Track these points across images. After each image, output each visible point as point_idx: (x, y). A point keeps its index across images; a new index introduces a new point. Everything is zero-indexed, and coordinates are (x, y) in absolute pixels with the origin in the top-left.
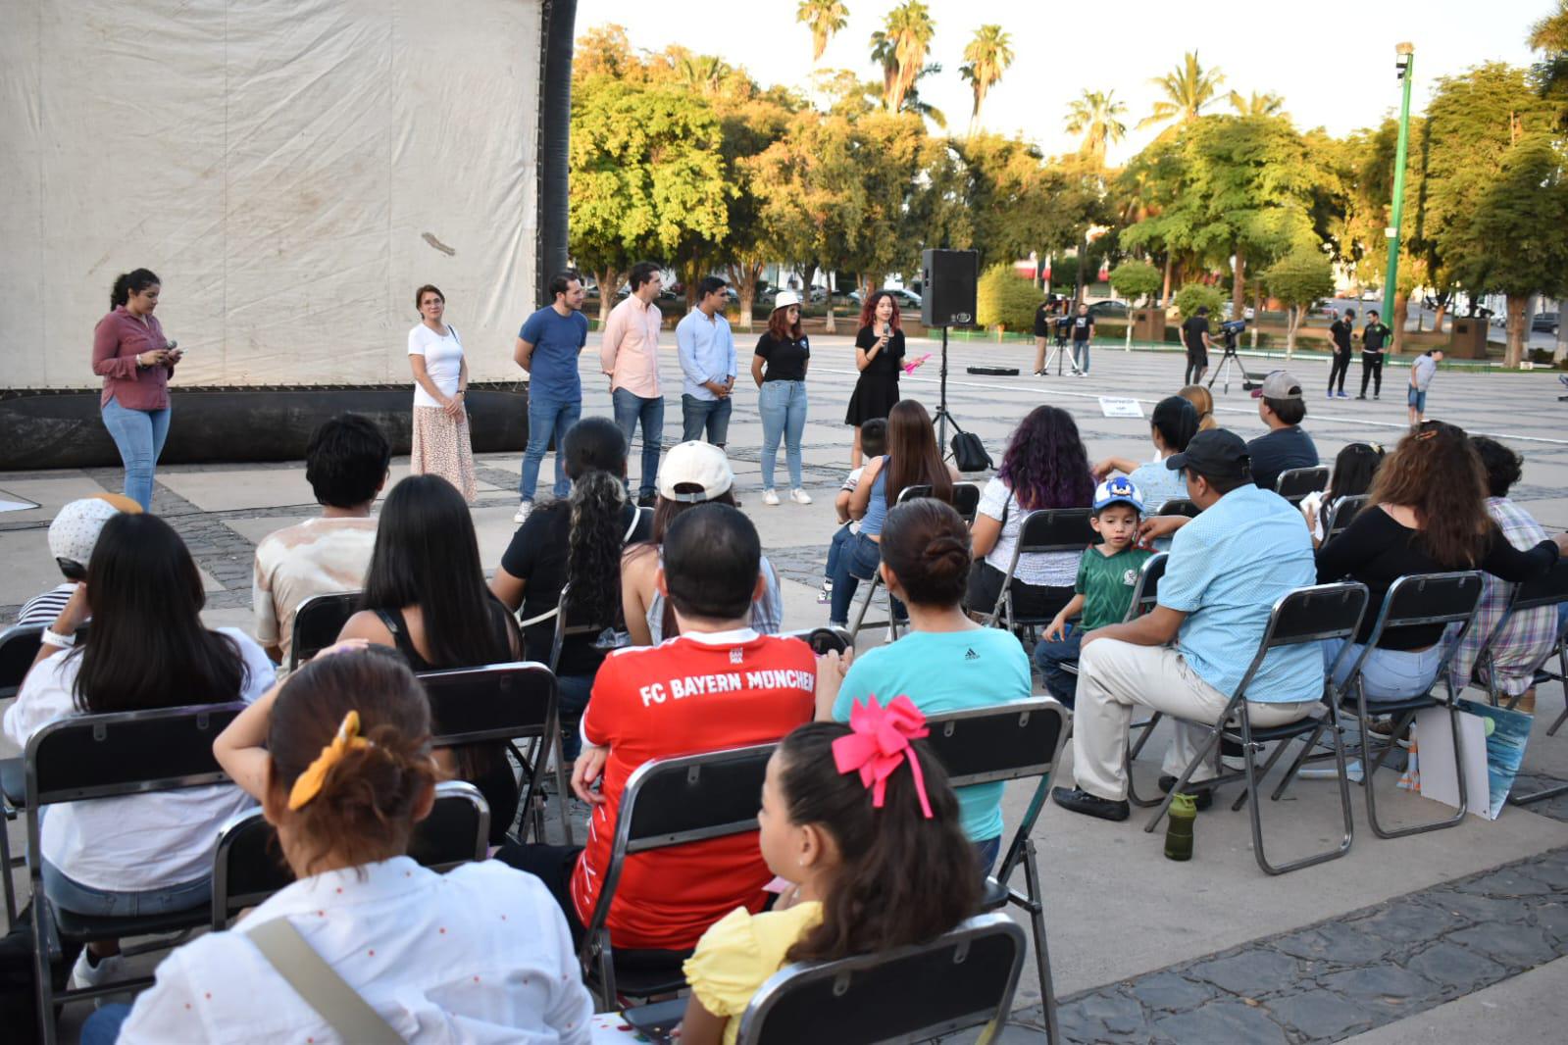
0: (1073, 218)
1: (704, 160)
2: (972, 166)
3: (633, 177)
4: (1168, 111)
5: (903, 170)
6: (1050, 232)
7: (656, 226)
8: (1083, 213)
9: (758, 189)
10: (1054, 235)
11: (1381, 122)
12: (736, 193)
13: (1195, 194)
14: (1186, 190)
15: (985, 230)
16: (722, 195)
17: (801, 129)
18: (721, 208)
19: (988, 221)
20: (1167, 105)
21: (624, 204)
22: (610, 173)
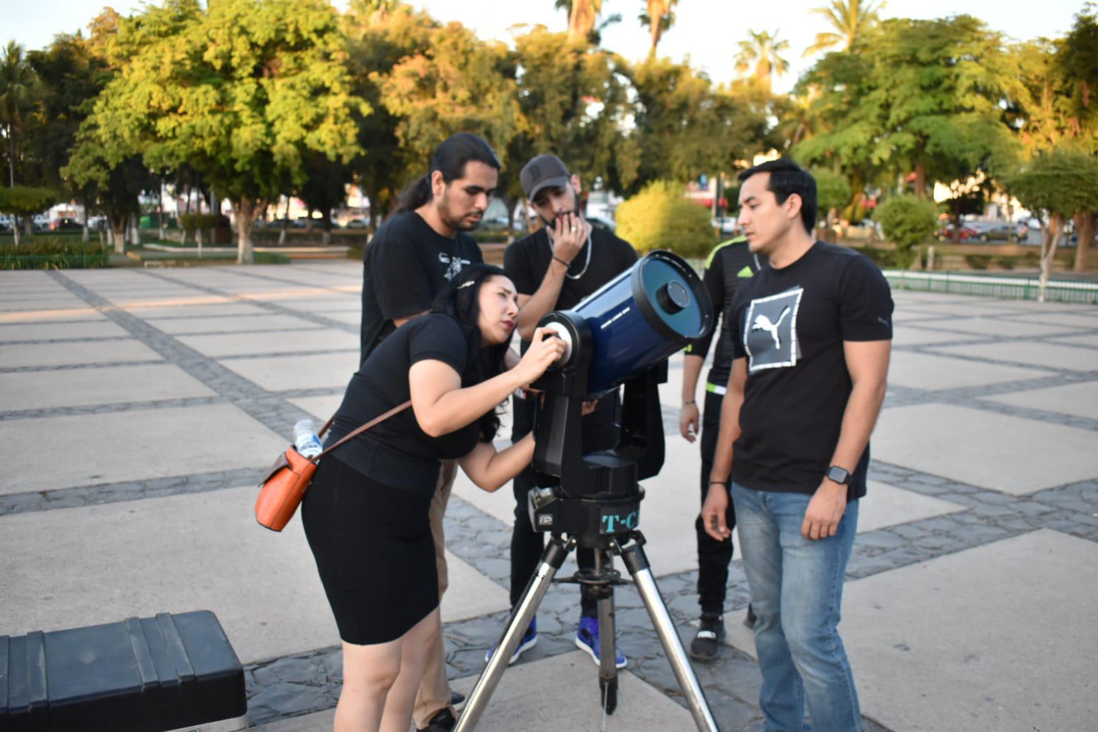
0: (743, 140)
1: (324, 72)
2: (643, 91)
3: (242, 92)
4: (832, 39)
5: (563, 88)
6: (720, 153)
7: (268, 146)
8: (751, 134)
9: (394, 105)
10: (723, 156)
11: (1074, 21)
12: (366, 109)
13: (873, 102)
14: (863, 100)
15: (655, 154)
16: (347, 110)
17: (442, 40)
18: (347, 125)
19: (657, 144)
20: (829, 35)
21: (227, 121)
22: (210, 87)
